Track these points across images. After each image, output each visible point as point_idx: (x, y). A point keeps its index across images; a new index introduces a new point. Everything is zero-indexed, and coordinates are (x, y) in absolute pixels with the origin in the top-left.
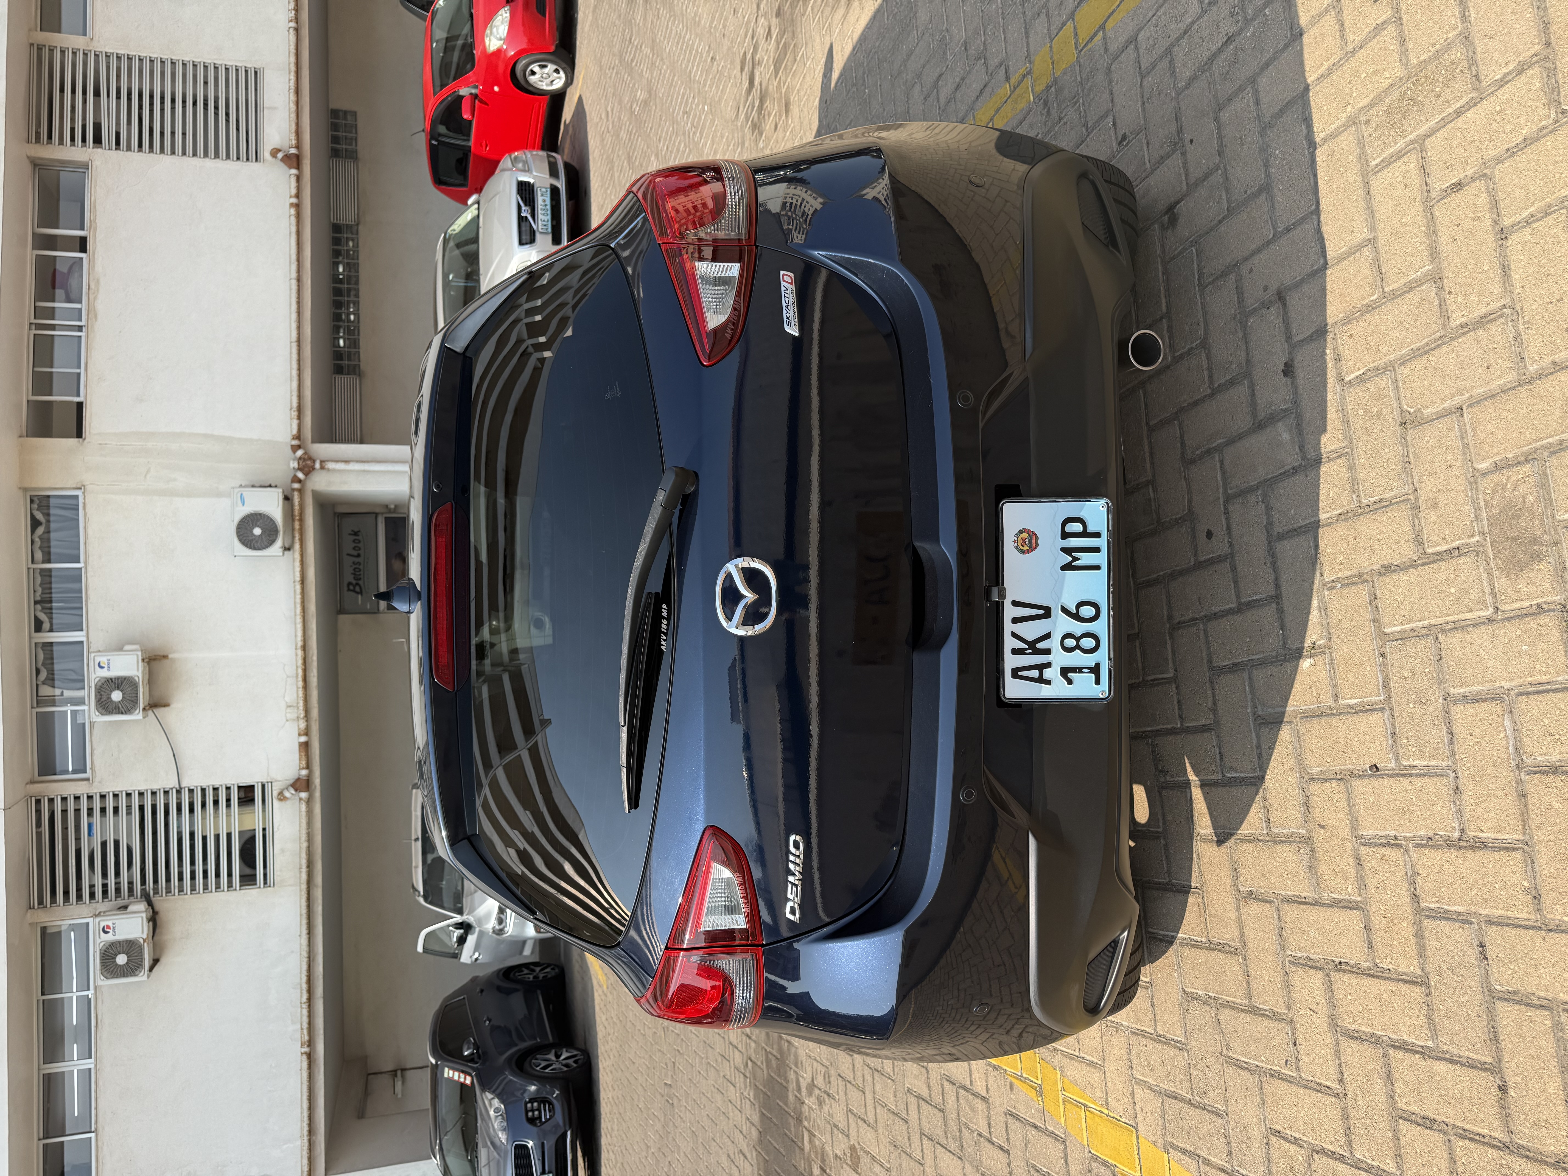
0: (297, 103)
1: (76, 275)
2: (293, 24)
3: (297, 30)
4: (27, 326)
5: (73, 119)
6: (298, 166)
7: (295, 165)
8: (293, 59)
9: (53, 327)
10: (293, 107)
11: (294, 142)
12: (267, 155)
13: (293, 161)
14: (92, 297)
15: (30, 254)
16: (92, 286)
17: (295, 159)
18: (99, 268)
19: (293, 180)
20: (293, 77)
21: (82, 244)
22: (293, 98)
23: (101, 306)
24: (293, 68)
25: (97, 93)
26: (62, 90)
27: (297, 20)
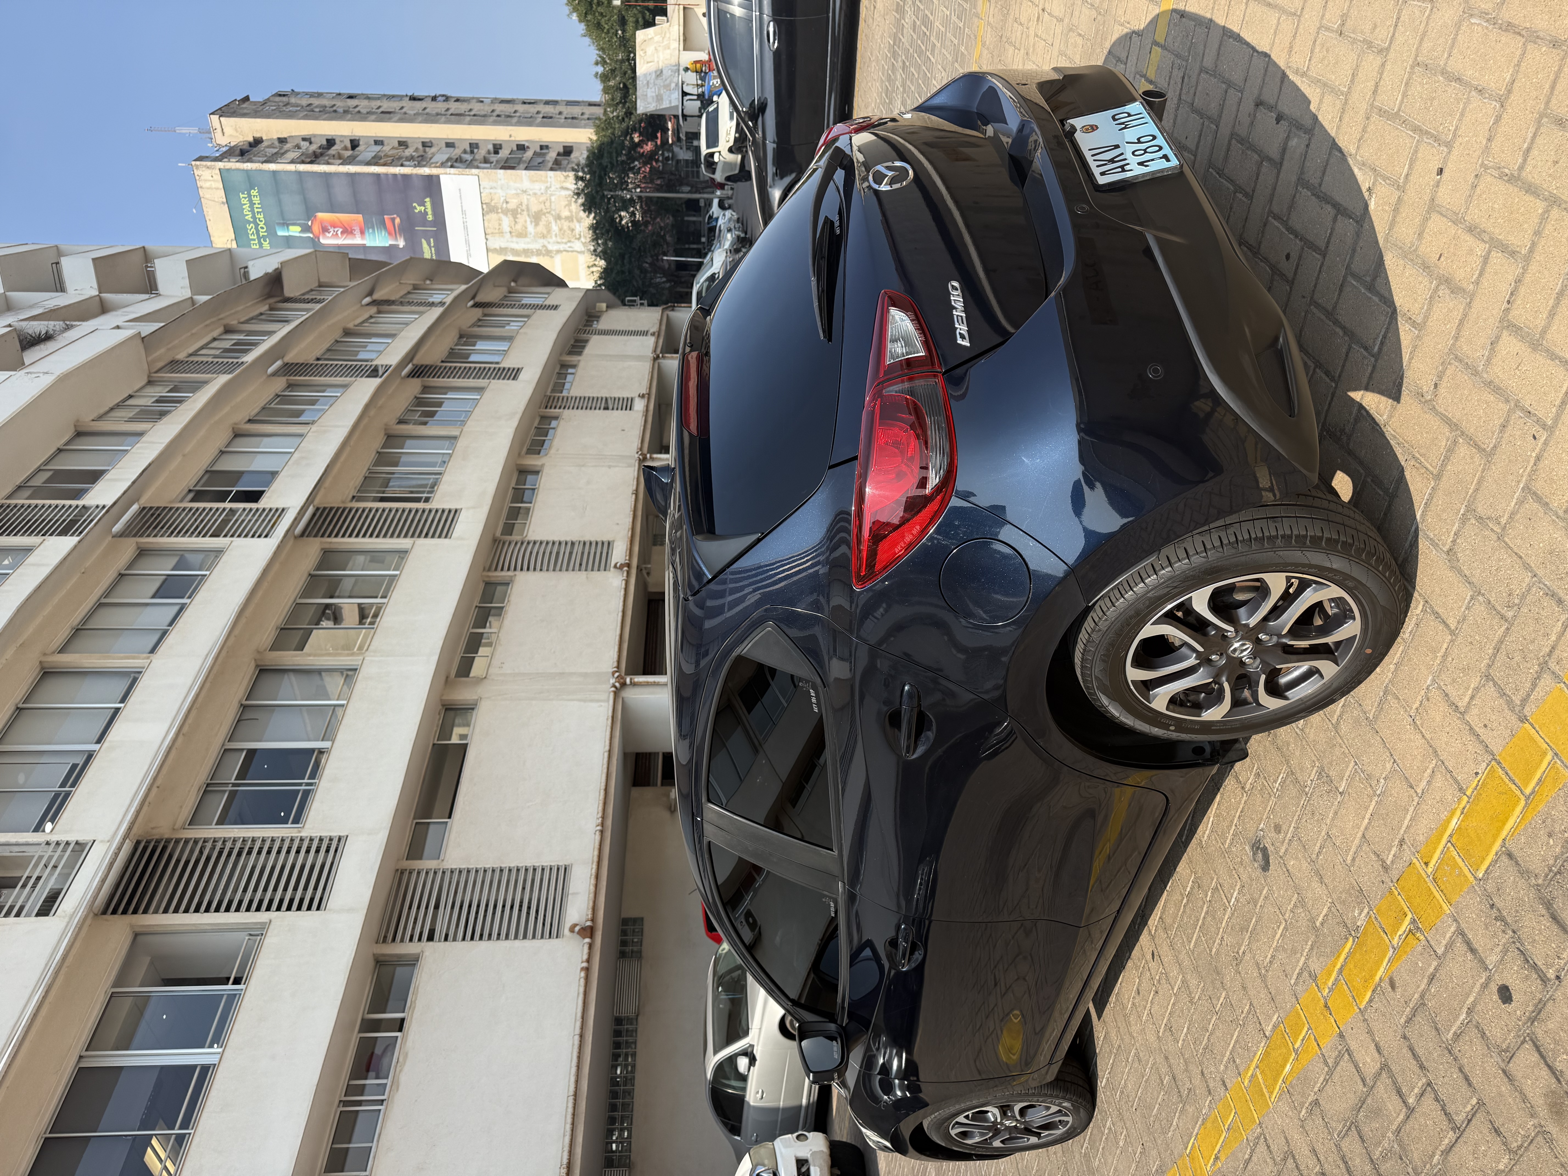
0: (596, 886)
1: (389, 1054)
2: (599, 828)
3: (602, 832)
4: (337, 1102)
5: (413, 929)
6: (592, 936)
7: (589, 935)
8: (596, 853)
9: (359, 1103)
10: (592, 888)
11: (590, 916)
12: (566, 931)
13: (588, 932)
14: (398, 1070)
15: (355, 1037)
16: (401, 1060)
17: (589, 931)
18: (409, 1043)
19: (586, 948)
20: (595, 866)
21: (400, 1025)
22: (593, 881)
23: (403, 1078)
24: (596, 859)
25: (437, 907)
26: (410, 908)
27: (602, 824)
